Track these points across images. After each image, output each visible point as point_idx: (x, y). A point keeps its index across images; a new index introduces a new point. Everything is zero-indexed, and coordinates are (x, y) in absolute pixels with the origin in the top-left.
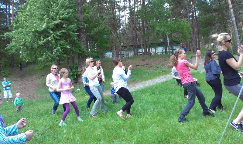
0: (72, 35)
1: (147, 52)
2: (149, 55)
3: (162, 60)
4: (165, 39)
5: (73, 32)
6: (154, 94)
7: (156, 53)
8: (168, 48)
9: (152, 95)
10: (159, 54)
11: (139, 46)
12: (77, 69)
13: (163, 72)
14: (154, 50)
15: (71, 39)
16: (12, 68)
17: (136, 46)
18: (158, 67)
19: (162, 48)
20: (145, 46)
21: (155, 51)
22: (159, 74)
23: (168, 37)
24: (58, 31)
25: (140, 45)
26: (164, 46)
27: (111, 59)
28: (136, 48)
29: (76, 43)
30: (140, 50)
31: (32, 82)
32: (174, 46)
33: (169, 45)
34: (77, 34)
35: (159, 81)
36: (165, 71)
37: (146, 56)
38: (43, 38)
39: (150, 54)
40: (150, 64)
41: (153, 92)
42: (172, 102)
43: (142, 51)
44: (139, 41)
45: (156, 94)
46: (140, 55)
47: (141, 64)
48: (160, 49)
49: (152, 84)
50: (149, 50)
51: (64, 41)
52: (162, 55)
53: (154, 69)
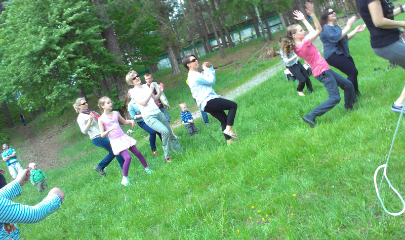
0: (95, 44)
1: (227, 42)
2: (230, 47)
3: (254, 49)
4: (253, 13)
5: (95, 38)
6: (253, 104)
7: (242, 39)
8: (260, 28)
9: (251, 107)
10: (247, 40)
11: (212, 37)
12: (118, 99)
13: (261, 68)
14: (238, 36)
15: (95, 52)
16: (12, 127)
17: (207, 37)
18: (250, 62)
19: (250, 29)
20: (221, 33)
21: (240, 38)
22: (254, 73)
23: (256, 9)
24: (70, 43)
25: (213, 34)
26: (253, 25)
27: (170, 68)
28: (207, 41)
29: (105, 57)
30: (215, 43)
31: (50, 140)
32: (270, 21)
33: (260, 21)
34: (103, 40)
35: (256, 82)
36: (262, 65)
37: (225, 50)
38: (47, 62)
39: (232, 45)
40: (235, 61)
41: (251, 102)
42: (284, 108)
43: (218, 42)
44: (210, 27)
45: (256, 103)
46: (216, 50)
47: (220, 65)
48: (248, 33)
49: (247, 91)
50: (229, 38)
51: (84, 59)
52: (252, 41)
53: (243, 67)
